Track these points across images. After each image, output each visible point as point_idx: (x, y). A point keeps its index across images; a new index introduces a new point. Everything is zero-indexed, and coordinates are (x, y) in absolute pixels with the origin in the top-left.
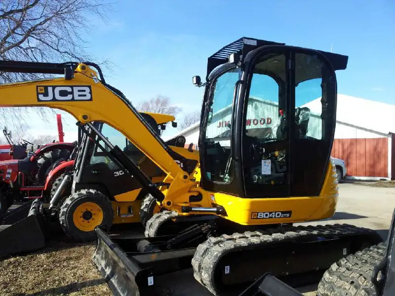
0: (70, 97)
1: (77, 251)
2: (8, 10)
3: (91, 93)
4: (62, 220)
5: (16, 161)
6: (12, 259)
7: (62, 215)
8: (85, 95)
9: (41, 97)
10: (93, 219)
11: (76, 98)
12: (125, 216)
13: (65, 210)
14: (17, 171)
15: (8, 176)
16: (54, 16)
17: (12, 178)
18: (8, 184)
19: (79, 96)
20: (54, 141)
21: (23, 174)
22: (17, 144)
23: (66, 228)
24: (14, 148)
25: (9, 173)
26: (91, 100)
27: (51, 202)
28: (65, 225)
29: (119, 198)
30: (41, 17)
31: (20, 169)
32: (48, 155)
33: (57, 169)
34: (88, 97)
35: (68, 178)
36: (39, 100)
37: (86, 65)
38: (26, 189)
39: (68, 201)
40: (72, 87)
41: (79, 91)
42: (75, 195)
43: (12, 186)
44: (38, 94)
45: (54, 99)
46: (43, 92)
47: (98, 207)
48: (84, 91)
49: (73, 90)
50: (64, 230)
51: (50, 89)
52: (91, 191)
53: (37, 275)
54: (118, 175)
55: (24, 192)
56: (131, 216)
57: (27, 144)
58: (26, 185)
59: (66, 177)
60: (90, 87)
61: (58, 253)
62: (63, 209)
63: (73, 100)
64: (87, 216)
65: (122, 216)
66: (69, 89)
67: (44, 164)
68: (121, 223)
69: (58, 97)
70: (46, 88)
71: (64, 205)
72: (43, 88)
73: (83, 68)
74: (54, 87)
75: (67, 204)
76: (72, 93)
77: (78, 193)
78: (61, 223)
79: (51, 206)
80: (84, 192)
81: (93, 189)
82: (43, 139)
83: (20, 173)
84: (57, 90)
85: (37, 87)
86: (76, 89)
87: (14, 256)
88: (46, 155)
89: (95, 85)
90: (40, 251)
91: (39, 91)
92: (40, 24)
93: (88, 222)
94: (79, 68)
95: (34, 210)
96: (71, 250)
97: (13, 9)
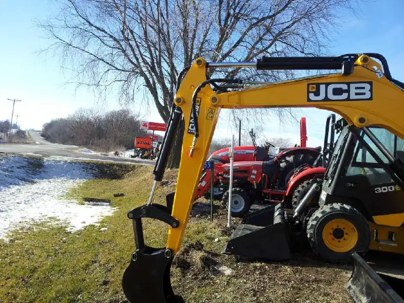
0: (345, 96)
1: (326, 272)
2: (260, 18)
3: (371, 90)
4: (310, 234)
5: (260, 163)
6: (258, 265)
7: (310, 228)
8: (364, 94)
9: (312, 96)
10: (344, 239)
11: (353, 96)
12: (385, 243)
13: (314, 223)
14: (261, 172)
15: (253, 177)
16: (302, 18)
17: (256, 179)
18: (252, 184)
19: (357, 94)
20: (296, 146)
21: (267, 176)
22: (260, 146)
23: (314, 243)
24: (258, 149)
25: (254, 174)
26: (371, 99)
27: (296, 211)
28: (312, 239)
29: (379, 219)
30: (291, 20)
31: (264, 171)
32: (290, 159)
33: (301, 175)
34: (368, 95)
35: (316, 188)
36: (309, 100)
37: (368, 57)
38: (268, 192)
39: (318, 214)
40: (348, 84)
41: (357, 88)
42: (327, 209)
43: (256, 188)
44: (309, 92)
45: (326, 99)
46: (314, 90)
47: (352, 226)
48: (364, 88)
49: (349, 87)
50: (311, 245)
51: (323, 87)
52: (345, 206)
53: (285, 291)
54: (380, 191)
55: (265, 194)
56: (393, 245)
57: (269, 146)
58: (269, 187)
59: (315, 185)
60: (371, 83)
61: (304, 269)
62: (311, 222)
63: (348, 99)
64: (339, 234)
65: (381, 243)
66: (345, 87)
67: (285, 167)
68: (377, 249)
69: (331, 96)
70: (318, 85)
71: (314, 217)
72: (315, 86)
73: (365, 60)
74: (327, 85)
75: (317, 217)
76: (348, 91)
77: (329, 206)
78: (309, 236)
79: (296, 214)
80: (337, 206)
81: (348, 204)
82: (275, 142)
83: (263, 174)
84: (331, 88)
85: (308, 85)
86: (353, 86)
87: (260, 261)
88: (288, 159)
89: (378, 80)
90: (285, 262)
91: (310, 90)
92: (288, 27)
93: (339, 241)
94: (359, 61)
95: (280, 216)
96: (319, 269)
97: (265, 16)
